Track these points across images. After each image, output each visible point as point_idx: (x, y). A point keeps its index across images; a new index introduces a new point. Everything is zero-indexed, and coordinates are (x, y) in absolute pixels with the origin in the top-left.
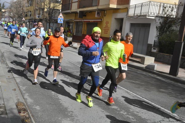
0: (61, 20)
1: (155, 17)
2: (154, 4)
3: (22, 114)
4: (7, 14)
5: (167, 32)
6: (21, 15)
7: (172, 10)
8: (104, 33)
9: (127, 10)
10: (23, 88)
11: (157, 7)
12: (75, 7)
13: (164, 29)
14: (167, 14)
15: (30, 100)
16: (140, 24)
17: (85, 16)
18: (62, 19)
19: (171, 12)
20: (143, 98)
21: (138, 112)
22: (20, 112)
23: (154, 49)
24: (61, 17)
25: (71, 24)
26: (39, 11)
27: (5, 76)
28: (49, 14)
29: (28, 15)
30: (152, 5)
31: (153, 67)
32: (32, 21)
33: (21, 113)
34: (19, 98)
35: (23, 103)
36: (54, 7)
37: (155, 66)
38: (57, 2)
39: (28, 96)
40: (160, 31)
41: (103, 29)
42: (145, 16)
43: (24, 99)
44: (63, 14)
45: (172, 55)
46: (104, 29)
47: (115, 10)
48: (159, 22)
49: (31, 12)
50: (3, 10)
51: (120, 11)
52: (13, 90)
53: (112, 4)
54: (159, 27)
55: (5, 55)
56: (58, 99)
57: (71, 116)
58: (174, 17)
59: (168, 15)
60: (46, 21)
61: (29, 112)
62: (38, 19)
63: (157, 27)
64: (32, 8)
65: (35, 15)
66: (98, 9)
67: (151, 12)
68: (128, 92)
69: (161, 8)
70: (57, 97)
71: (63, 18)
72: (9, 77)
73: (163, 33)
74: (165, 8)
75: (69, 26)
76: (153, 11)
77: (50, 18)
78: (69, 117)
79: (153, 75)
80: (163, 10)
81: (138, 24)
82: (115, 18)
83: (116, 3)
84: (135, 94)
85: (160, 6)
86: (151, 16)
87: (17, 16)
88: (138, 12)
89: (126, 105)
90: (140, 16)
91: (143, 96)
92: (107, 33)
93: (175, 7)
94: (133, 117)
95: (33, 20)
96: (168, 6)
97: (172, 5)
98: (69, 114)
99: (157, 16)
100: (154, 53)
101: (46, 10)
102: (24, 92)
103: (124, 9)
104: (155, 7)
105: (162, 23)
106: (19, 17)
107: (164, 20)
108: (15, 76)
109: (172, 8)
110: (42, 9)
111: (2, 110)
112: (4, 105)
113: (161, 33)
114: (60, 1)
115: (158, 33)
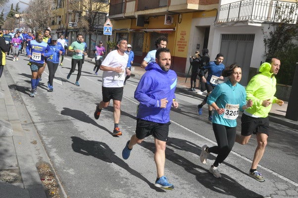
0: (109, 31)
1: (262, 23)
2: (261, 2)
3: (46, 182)
4: (22, 21)
5: (281, 47)
6: (45, 22)
7: (291, 12)
8: (179, 51)
9: (216, 12)
10: (48, 140)
11: (265, 7)
12: (131, 9)
13: (276, 44)
14: (283, 18)
15: (58, 160)
16: (237, 35)
17: (148, 23)
18: (110, 28)
19: (288, 14)
20: (242, 157)
22: (42, 179)
24: (108, 25)
25: (125, 37)
26: (73, 15)
27: (19, 120)
28: (89, 21)
29: (56, 23)
30: (257, 3)
32: (62, 32)
33: (44, 180)
34: (41, 155)
35: (47, 163)
38: (103, 1)
39: (56, 152)
40: (270, 47)
41: (177, 43)
42: (246, 21)
43: (50, 158)
44: (112, 20)
45: (291, 86)
46: (178, 45)
47: (197, 14)
48: (268, 31)
49: (60, 17)
50: (17, 16)
51: (205, 14)
52: (32, 143)
53: (191, 3)
54: (269, 40)
57: (125, 185)
58: (295, 23)
59: (284, 19)
60: (85, 31)
61: (58, 178)
62: (73, 28)
63: (265, 41)
64: (62, 12)
65: (66, 22)
66: (169, 12)
67: (256, 15)
69: (273, 8)
71: (111, 26)
73: (275, 49)
74: (280, 8)
76: (260, 14)
77: (92, 29)
78: (120, 186)
80: (276, 11)
81: (234, 35)
82: (197, 27)
83: (198, 1)
85: (271, 5)
86: (255, 23)
87: (37, 24)
88: (234, 16)
90: (238, 22)
91: (243, 154)
92: (183, 51)
95: (64, 31)
96: (285, 5)
97: (291, 4)
98: (122, 182)
99: (265, 23)
101: (84, 14)
102: (49, 146)
103: (211, 11)
104: (262, 7)
105: (273, 33)
106: (41, 25)
107: (277, 28)
108: (34, 121)
109: (291, 9)
110: (78, 12)
111: (14, 174)
112: (18, 168)
113: (271, 49)
115: (268, 50)
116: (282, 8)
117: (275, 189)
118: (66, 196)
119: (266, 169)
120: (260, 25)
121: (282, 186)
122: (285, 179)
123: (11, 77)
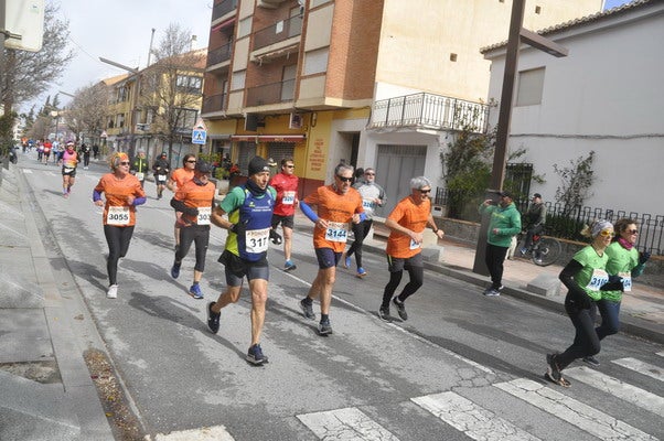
0: (201, 137)
1: (437, 130)
2: (433, 99)
3: (101, 381)
4: (62, 122)
5: (465, 167)
6: (98, 124)
7: (475, 116)
8: (312, 169)
9: (368, 110)
10: (101, 314)
11: (440, 106)
12: (236, 105)
13: (458, 161)
14: (464, 124)
15: (120, 346)
16: (400, 146)
17: (263, 125)
18: (203, 133)
19: (472, 119)
21: (399, 369)
22: (94, 376)
23: (436, 209)
24: (200, 127)
25: (227, 147)
26: (143, 113)
28: (171, 122)
29: (116, 124)
30: (429, 101)
31: (436, 255)
32: (126, 140)
33: (96, 377)
34: (91, 338)
35: (104, 353)
36: (183, 103)
37: (439, 251)
38: (191, 90)
39: (114, 333)
40: (449, 165)
41: (309, 158)
42: (414, 126)
43: (105, 342)
44: (206, 120)
45: (480, 225)
46: (311, 159)
47: (339, 113)
48: (445, 144)
50: (54, 114)
51: (352, 113)
52: (75, 318)
53: (331, 96)
54: (447, 154)
55: (56, 226)
56: (194, 341)
57: (229, 384)
58: (481, 132)
59: (466, 126)
60: (163, 139)
61: (118, 375)
62: (142, 132)
63: (442, 156)
64: (128, 107)
65: (133, 123)
66: (297, 108)
67: (427, 118)
69: (451, 109)
70: (191, 334)
71: (205, 131)
72: (65, 284)
73: (457, 169)
74: (460, 109)
75: (221, 151)
76: (434, 117)
77: (173, 130)
78: (222, 386)
80: (455, 114)
81: (397, 146)
82: (339, 132)
83: (341, 94)
85: (448, 105)
86: (427, 129)
87: (86, 126)
88: (395, 117)
89: (368, 352)
90: (401, 127)
92: (318, 169)
93: (480, 108)
94: (387, 383)
95: (129, 137)
96: (467, 105)
97: (474, 104)
98: (223, 380)
99: (441, 129)
101: (162, 110)
102: (105, 324)
103: (362, 108)
104: (436, 106)
105: (453, 145)
106: (92, 128)
107: (458, 138)
108: (80, 283)
109: (475, 111)
110: (151, 108)
111: (49, 369)
112: (53, 358)
113: (451, 168)
114: (197, 86)
115: (446, 170)
116: (462, 110)
117: (458, 379)
118: (132, 403)
120: (434, 133)
121: (467, 374)
122: (472, 363)
123: (40, 211)
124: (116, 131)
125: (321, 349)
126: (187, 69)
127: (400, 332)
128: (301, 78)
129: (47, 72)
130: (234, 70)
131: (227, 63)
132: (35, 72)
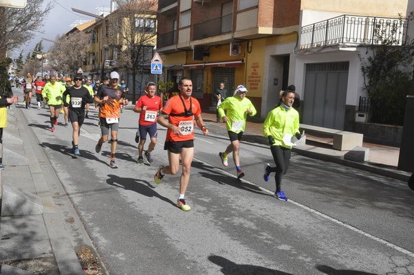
0: (158, 68)
1: (358, 46)
2: (353, 20)
3: (89, 272)
4: (46, 63)
5: (385, 77)
7: (394, 31)
9: (296, 36)
10: (88, 217)
11: (360, 25)
12: (185, 39)
13: (378, 73)
14: (383, 39)
15: (103, 241)
16: (325, 64)
17: (208, 55)
18: (159, 65)
19: (391, 33)
20: (345, 225)
21: (336, 256)
22: (85, 268)
23: (360, 115)
24: (157, 60)
25: (179, 75)
26: (110, 51)
27: (48, 192)
28: (133, 57)
29: (89, 62)
30: (349, 22)
31: (363, 154)
32: (97, 74)
33: (87, 269)
34: (80, 237)
35: (91, 249)
36: (142, 41)
37: (364, 152)
38: (148, 30)
39: (99, 232)
40: (370, 76)
41: (247, 79)
42: (337, 46)
43: (92, 240)
44: (161, 54)
45: (402, 127)
46: (249, 81)
47: (271, 39)
48: (366, 56)
50: (39, 56)
51: (281, 39)
52: (67, 221)
53: (263, 26)
54: (367, 67)
56: (163, 236)
57: (193, 271)
58: (400, 44)
59: (385, 41)
60: (127, 72)
61: (103, 265)
62: (110, 67)
63: (363, 69)
64: (96, 48)
65: (102, 60)
66: (235, 39)
67: (348, 37)
68: (310, 213)
69: (370, 27)
70: (161, 231)
71: (161, 62)
72: (57, 194)
73: (377, 80)
74: (379, 26)
75: (174, 78)
76: (353, 36)
77: (135, 64)
79: (361, 174)
80: (375, 31)
81: (322, 64)
82: (272, 56)
83: (272, 23)
84: (326, 217)
85: (367, 23)
86: (348, 47)
87: (66, 66)
88: (320, 39)
89: (308, 241)
90: (325, 47)
91: (346, 220)
92: (256, 88)
93: (399, 22)
95: (100, 72)
96: (385, 21)
97: (392, 20)
98: (188, 268)
99: (361, 46)
100: (360, 124)
101: (124, 48)
102: (90, 224)
103: (290, 34)
104: (356, 26)
105: (373, 59)
106: (71, 68)
107: (377, 52)
108: (69, 192)
109: (393, 26)
110: (116, 47)
111: (48, 264)
112: (52, 255)
113: (372, 80)
114: (153, 27)
115: (367, 80)
116: (381, 26)
117: (392, 266)
119: (377, 239)
120: (354, 49)
121: (401, 261)
122: (404, 251)
124: (89, 67)
125: (267, 239)
126: (143, 13)
127: (334, 224)
128: (236, 12)
129: (30, 23)
130: (181, 10)
131: (175, 5)
132: (21, 23)
